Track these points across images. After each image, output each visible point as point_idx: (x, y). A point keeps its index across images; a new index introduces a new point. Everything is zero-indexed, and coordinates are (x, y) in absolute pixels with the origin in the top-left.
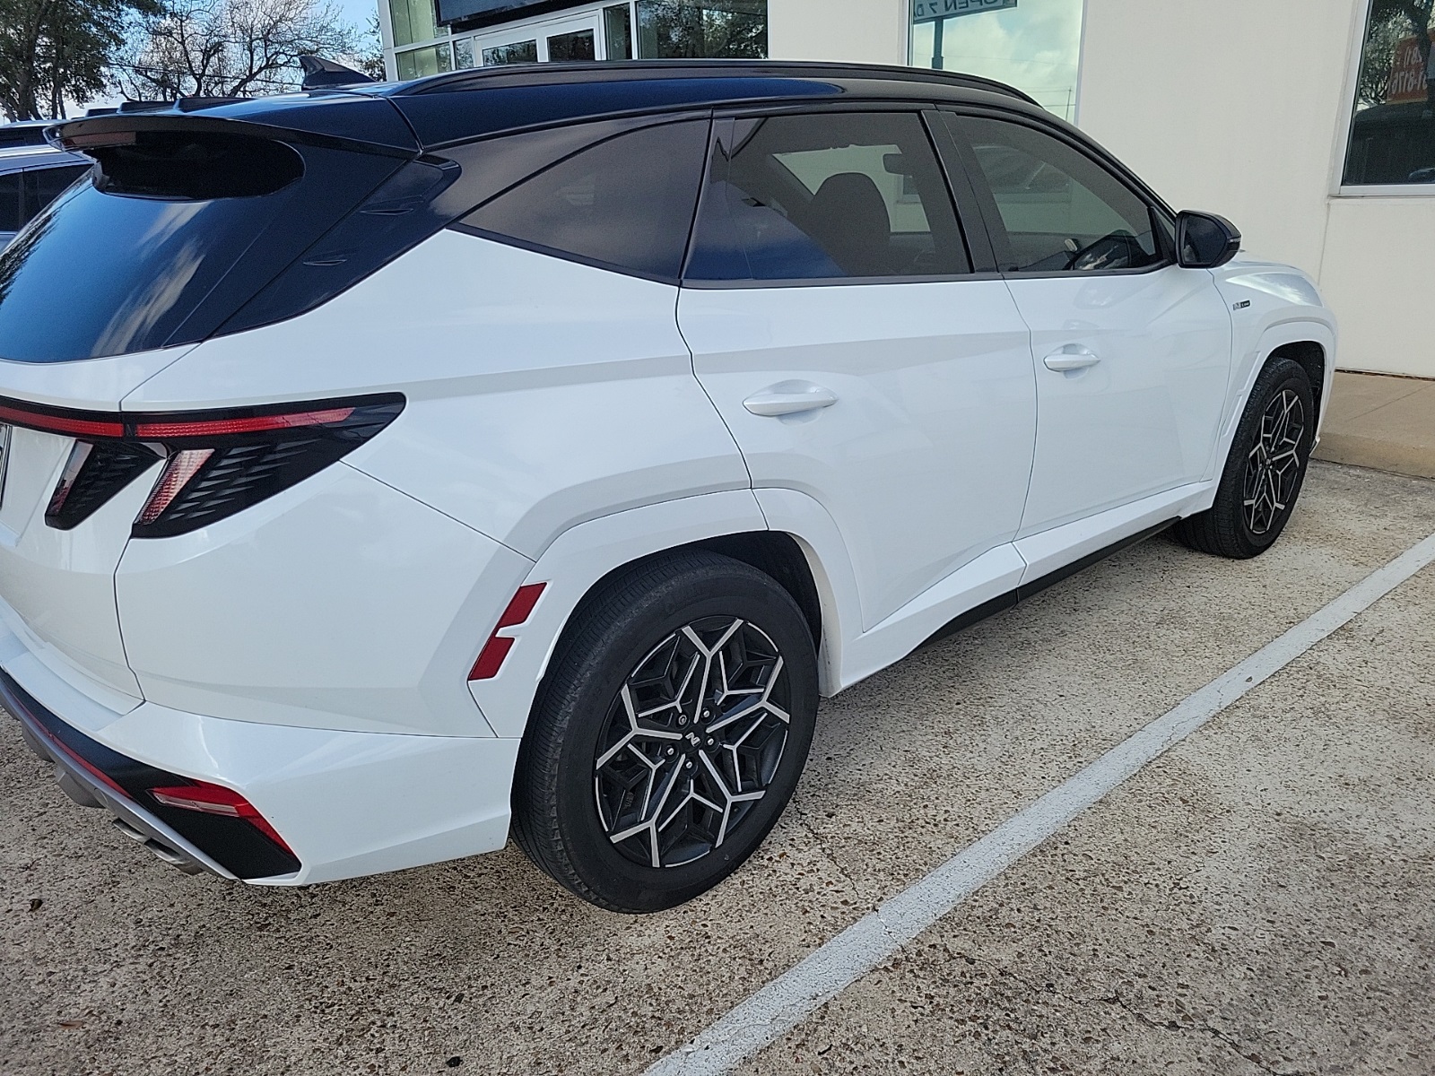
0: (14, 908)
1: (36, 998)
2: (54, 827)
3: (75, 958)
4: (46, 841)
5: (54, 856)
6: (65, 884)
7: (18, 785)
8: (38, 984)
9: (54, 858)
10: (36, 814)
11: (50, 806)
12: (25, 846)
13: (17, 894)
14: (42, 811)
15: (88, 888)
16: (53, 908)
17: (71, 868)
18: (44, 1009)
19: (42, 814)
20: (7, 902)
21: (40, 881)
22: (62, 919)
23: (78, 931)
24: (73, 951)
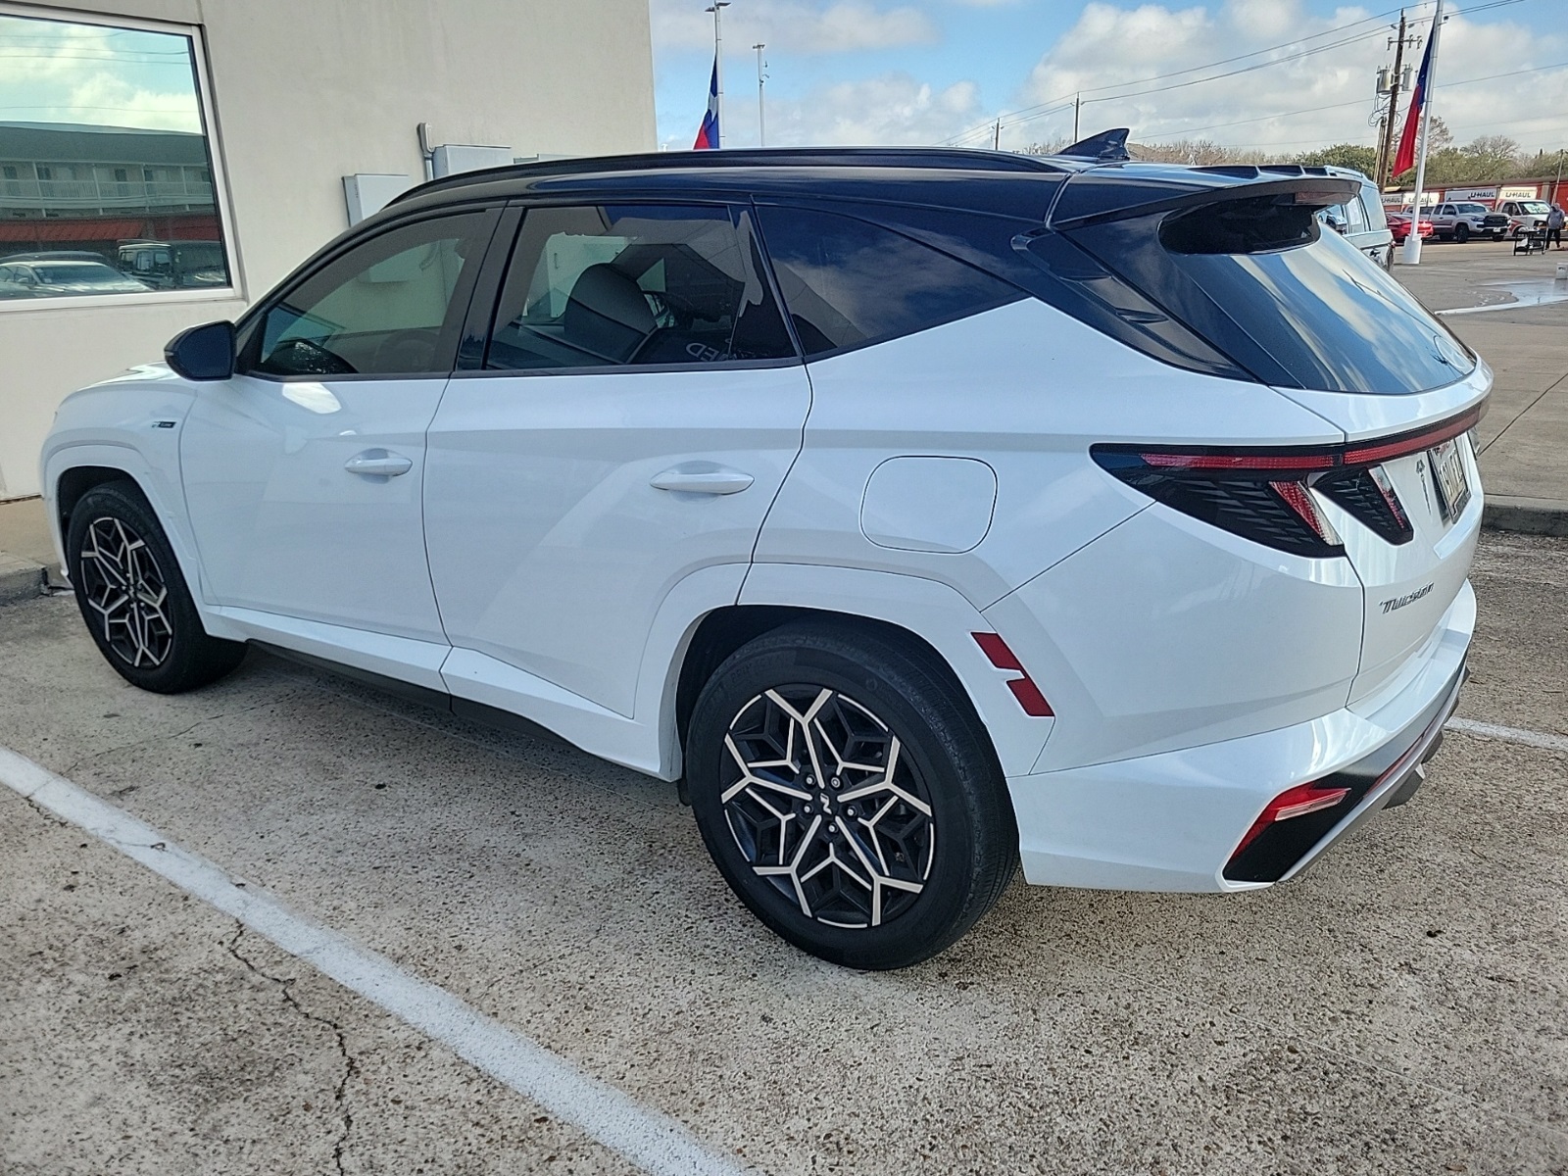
0: (1451, 944)
1: (1487, 879)
2: (1352, 989)
3: (1443, 882)
4: (1373, 982)
5: (1381, 962)
6: (1398, 932)
7: (1332, 1068)
8: (1480, 885)
9: (1383, 960)
10: (1353, 1016)
11: (1332, 1015)
12: (1394, 991)
13: (1439, 953)
14: (1343, 1016)
15: (1384, 917)
16: (1425, 922)
17: (1377, 941)
18: (1488, 871)
19: (1348, 1013)
20: (1452, 952)
21: (1412, 949)
22: (1426, 910)
23: (1424, 894)
24: (1439, 886)
